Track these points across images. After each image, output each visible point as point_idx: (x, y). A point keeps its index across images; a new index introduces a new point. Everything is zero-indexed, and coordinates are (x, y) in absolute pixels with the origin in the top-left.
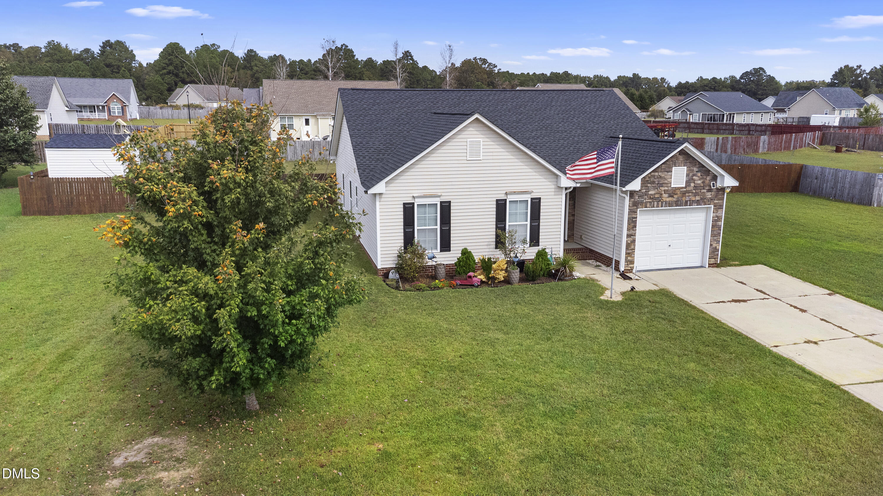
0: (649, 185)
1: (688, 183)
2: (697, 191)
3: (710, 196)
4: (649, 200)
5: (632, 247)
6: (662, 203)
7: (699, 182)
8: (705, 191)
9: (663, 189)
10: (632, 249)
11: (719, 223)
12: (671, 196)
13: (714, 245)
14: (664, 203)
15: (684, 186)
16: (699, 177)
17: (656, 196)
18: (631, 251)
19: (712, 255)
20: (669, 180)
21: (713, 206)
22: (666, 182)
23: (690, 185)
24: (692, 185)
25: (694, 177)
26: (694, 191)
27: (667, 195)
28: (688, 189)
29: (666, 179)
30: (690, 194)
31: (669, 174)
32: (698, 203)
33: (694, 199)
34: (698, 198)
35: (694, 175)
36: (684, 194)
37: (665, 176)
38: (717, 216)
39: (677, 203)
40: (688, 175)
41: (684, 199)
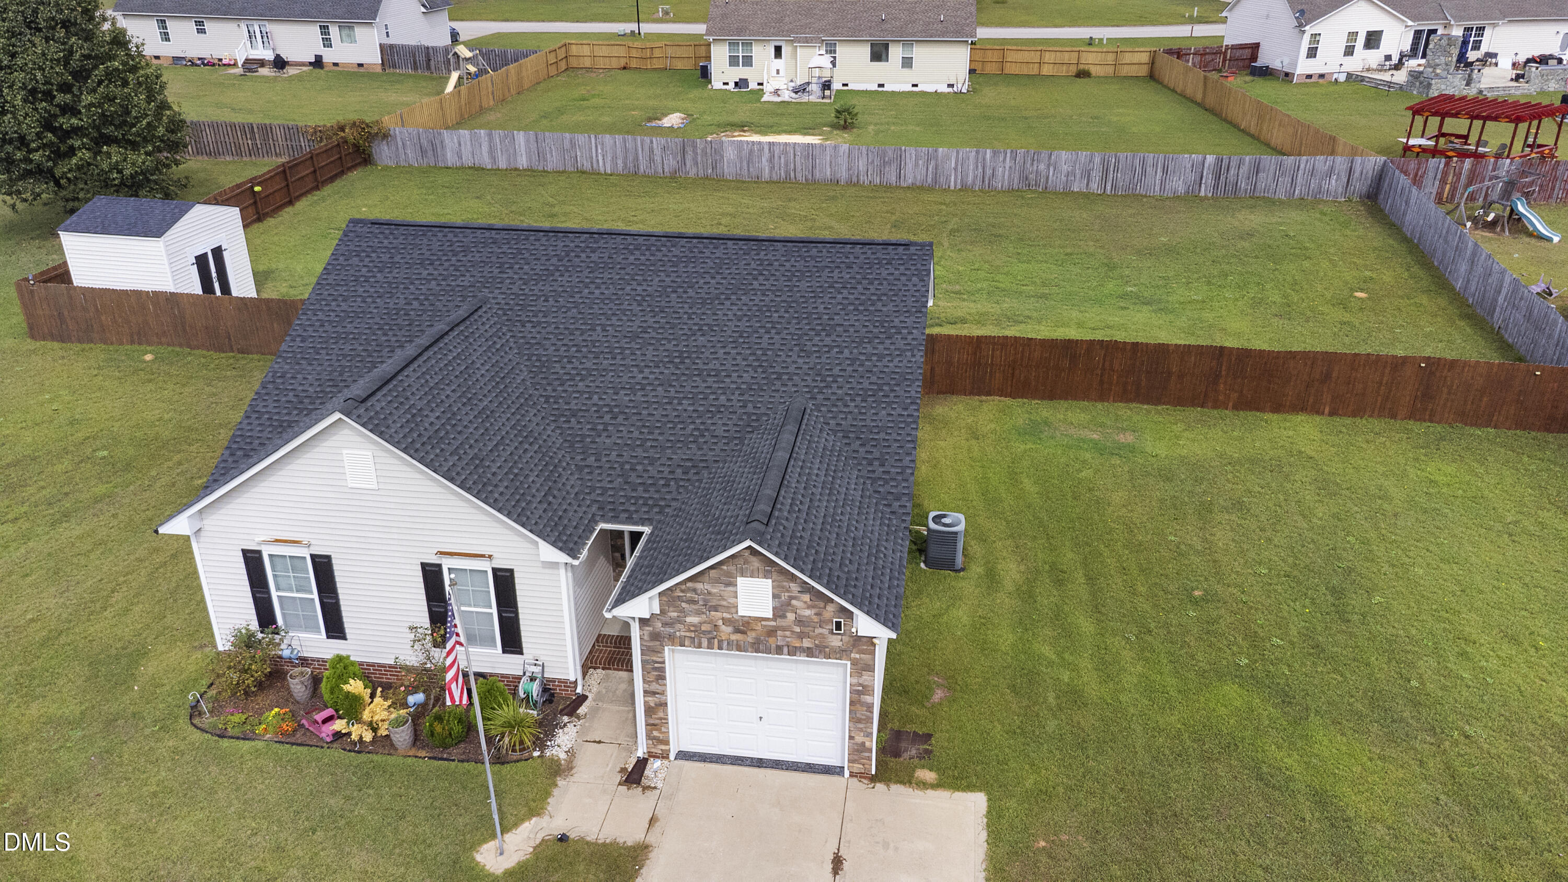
0: (684, 605)
1: (779, 613)
2: (806, 630)
3: (840, 644)
4: (688, 634)
5: (661, 715)
6: (720, 642)
7: (808, 612)
8: (825, 631)
9: (719, 614)
10: (661, 719)
11: (868, 699)
12: (737, 631)
13: (859, 739)
14: (725, 644)
15: (770, 615)
16: (805, 602)
17: (703, 628)
18: (657, 722)
19: (856, 757)
20: (732, 600)
21: (849, 663)
22: (724, 603)
23: (784, 616)
24: (791, 616)
25: (794, 602)
26: (798, 629)
27: (729, 629)
28: (780, 622)
29: (722, 598)
30: (788, 633)
31: (731, 589)
32: (809, 652)
33: (797, 645)
34: (807, 643)
35: (791, 598)
36: (772, 632)
37: (722, 593)
38: (860, 685)
39: (757, 647)
40: (775, 596)
41: (771, 640)
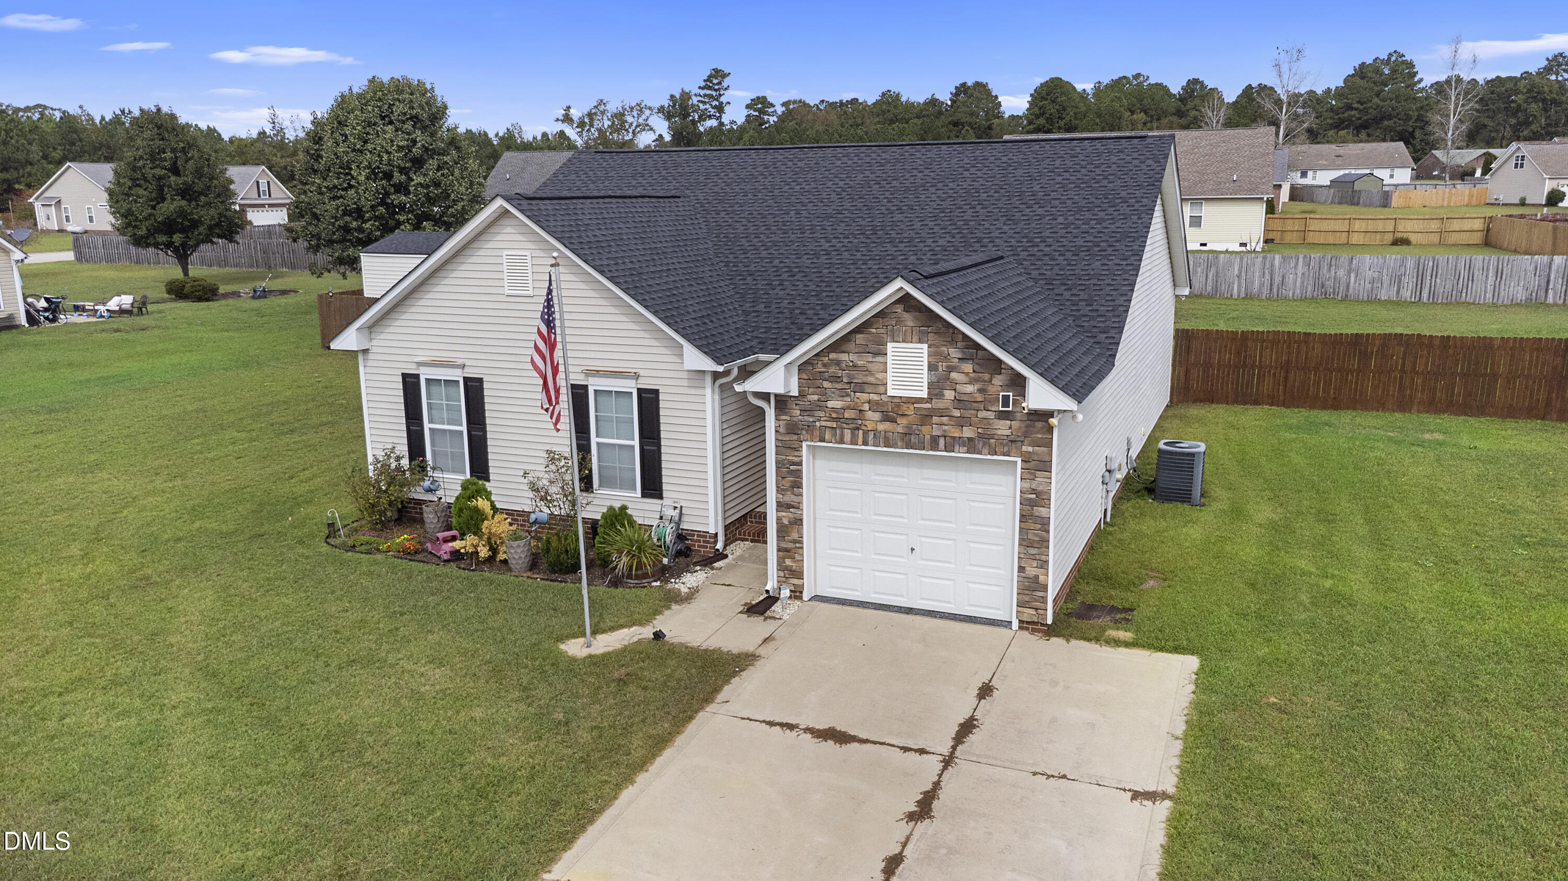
0: (826, 384)
1: (936, 389)
2: (968, 413)
3: (1008, 432)
4: (829, 424)
5: (795, 536)
6: (866, 433)
7: (970, 388)
8: (991, 415)
9: (864, 396)
10: (795, 542)
11: (1042, 511)
12: (887, 418)
13: (1031, 571)
14: (871, 435)
15: (924, 394)
16: (967, 374)
17: (847, 415)
18: (790, 545)
19: (1027, 598)
20: (880, 376)
21: (1019, 460)
22: (871, 379)
23: (940, 396)
24: (949, 395)
25: (954, 375)
26: (957, 413)
27: (877, 416)
28: (937, 404)
29: (869, 372)
30: (945, 419)
31: (880, 359)
32: (971, 445)
33: (957, 435)
34: (968, 432)
35: (951, 369)
36: (926, 417)
37: (870, 366)
38: (1033, 491)
39: (909, 439)
40: (932, 367)
41: (925, 429)
